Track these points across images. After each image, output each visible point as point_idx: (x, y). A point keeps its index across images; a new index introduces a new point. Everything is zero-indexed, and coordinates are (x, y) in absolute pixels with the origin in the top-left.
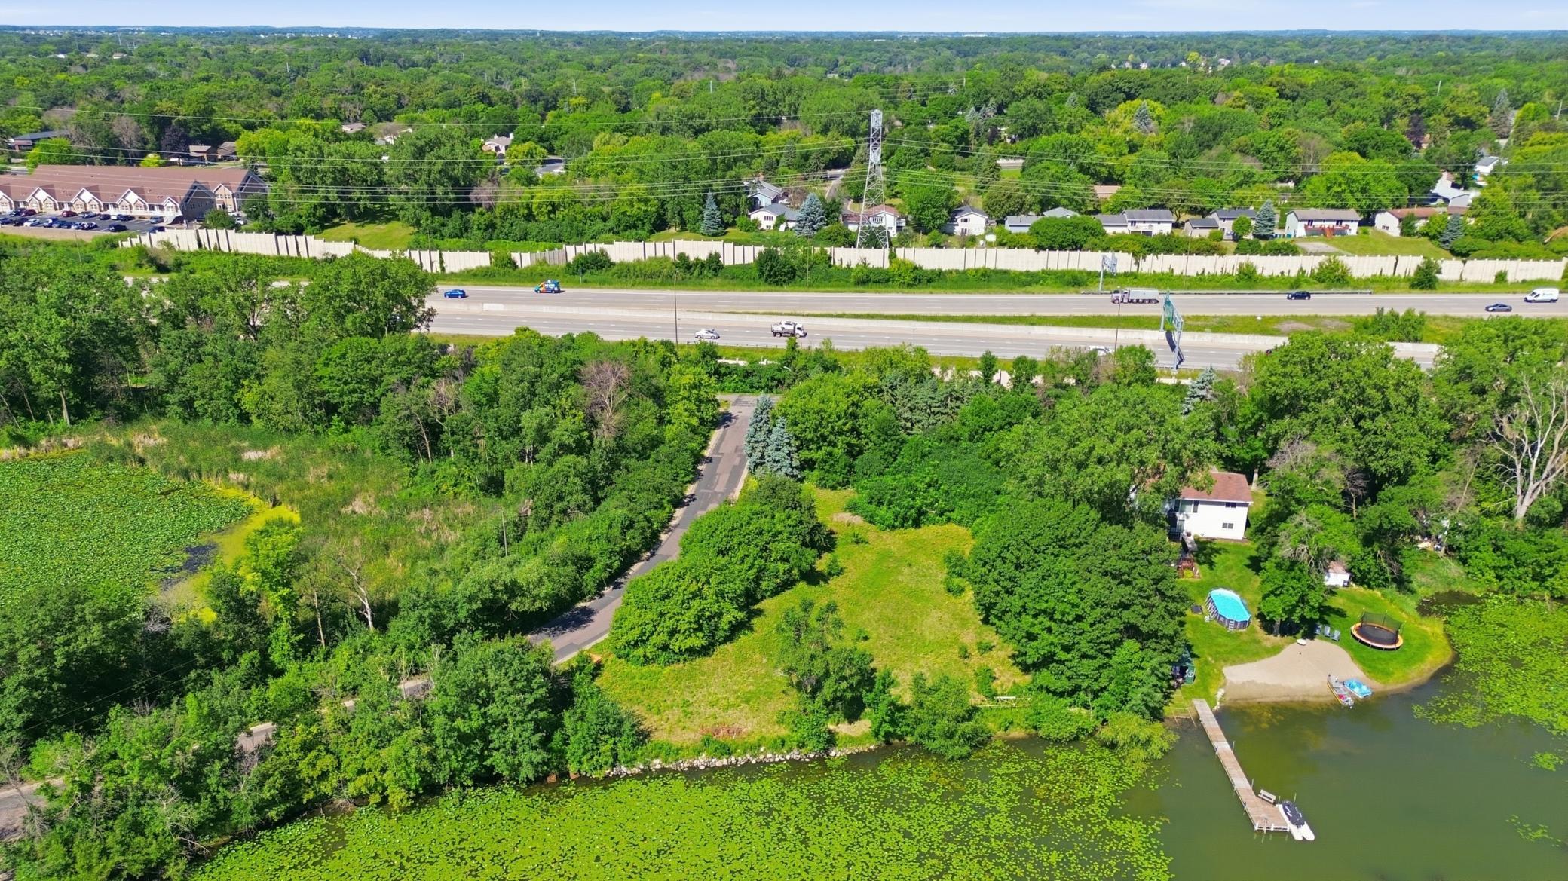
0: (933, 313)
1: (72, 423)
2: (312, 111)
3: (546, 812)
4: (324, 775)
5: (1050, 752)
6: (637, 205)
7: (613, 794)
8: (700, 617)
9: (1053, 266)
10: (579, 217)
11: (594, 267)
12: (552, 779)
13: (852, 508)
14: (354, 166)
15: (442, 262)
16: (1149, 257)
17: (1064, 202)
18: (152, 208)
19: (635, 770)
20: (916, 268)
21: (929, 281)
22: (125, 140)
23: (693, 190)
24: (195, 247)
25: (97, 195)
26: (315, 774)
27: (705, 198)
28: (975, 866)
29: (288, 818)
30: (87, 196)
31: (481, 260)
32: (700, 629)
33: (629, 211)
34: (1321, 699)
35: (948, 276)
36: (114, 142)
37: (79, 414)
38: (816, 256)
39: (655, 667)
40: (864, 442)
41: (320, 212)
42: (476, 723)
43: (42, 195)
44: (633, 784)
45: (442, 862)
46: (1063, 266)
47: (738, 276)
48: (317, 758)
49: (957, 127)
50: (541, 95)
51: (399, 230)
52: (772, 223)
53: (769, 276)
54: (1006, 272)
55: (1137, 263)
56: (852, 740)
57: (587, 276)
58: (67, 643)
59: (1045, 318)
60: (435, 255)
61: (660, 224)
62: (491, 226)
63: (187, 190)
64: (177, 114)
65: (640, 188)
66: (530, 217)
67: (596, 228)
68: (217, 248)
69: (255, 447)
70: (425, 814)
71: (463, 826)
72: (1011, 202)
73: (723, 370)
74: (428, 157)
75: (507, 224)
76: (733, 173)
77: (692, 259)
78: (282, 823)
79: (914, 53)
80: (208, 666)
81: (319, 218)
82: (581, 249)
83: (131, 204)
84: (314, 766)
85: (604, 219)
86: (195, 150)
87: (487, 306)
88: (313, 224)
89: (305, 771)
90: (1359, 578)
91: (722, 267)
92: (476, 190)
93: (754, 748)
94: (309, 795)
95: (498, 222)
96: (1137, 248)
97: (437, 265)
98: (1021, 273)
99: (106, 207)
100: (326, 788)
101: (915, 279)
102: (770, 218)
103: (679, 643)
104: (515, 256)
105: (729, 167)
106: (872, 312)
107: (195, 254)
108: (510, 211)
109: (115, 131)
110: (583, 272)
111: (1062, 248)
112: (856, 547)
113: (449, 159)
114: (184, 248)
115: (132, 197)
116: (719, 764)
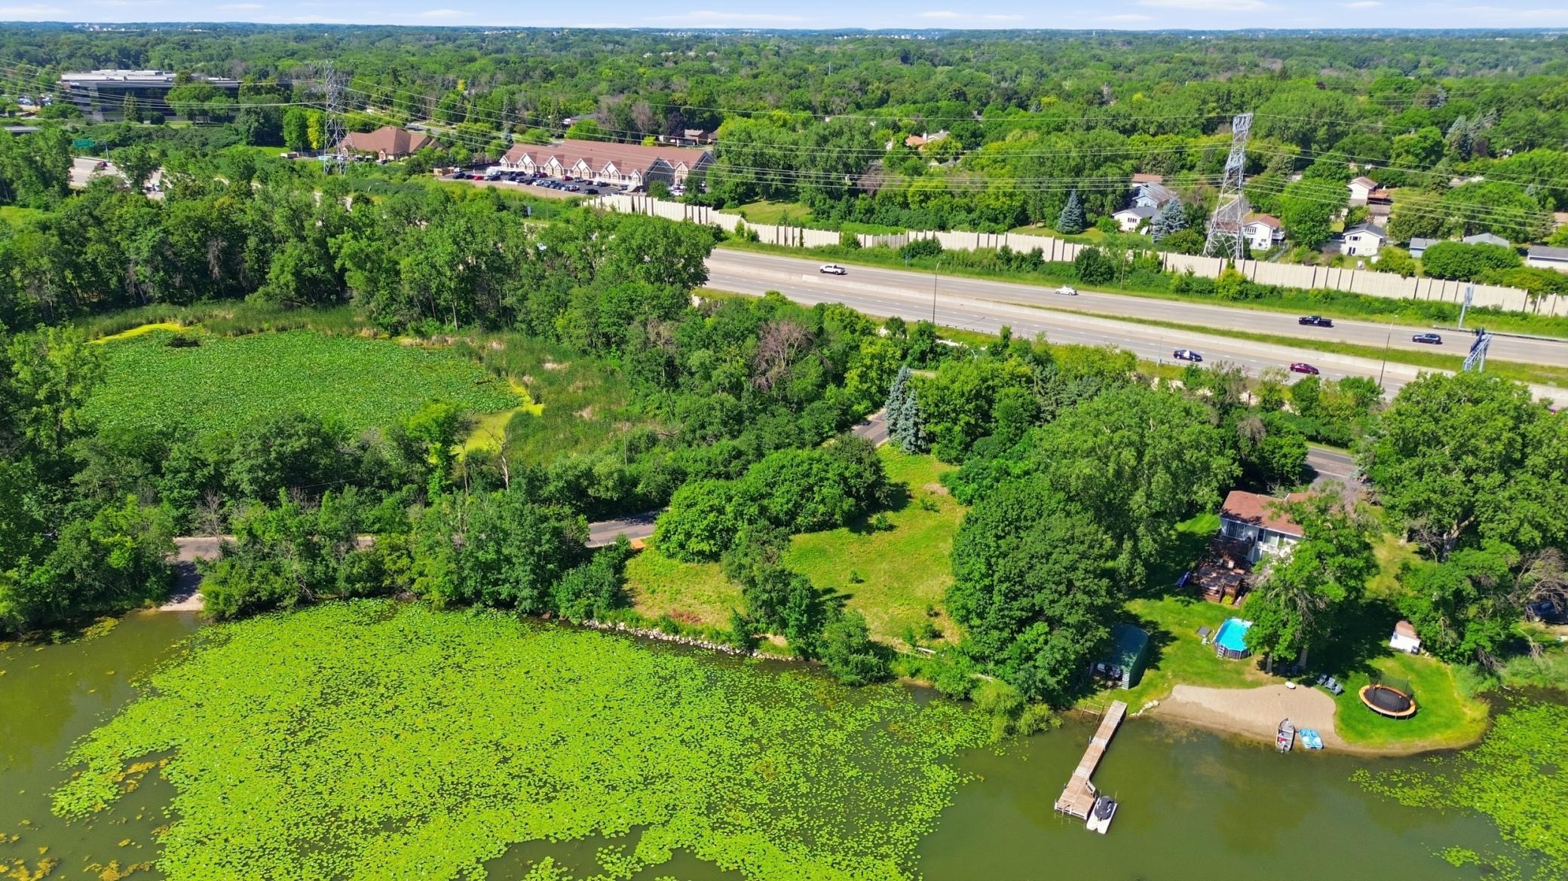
0: (1226, 328)
1: (459, 327)
2: (802, 103)
3: (523, 635)
4: (401, 572)
5: (934, 703)
6: (1003, 199)
7: (577, 636)
8: (713, 528)
9: (1422, 295)
10: (947, 207)
11: (923, 254)
12: (547, 616)
13: (944, 479)
14: (771, 151)
15: (801, 238)
16: (1551, 298)
17: (1496, 227)
18: (624, 178)
19: (604, 626)
20: (1245, 281)
21: (1258, 296)
22: (639, 124)
23: (1056, 187)
24: (629, 210)
25: (590, 166)
26: (394, 568)
27: (1068, 194)
28: (782, 758)
29: (372, 594)
30: (583, 165)
31: (832, 238)
32: (712, 536)
33: (992, 202)
34: (1259, 738)
35: (1285, 294)
36: (630, 124)
37: (465, 320)
38: (1146, 260)
39: (675, 562)
40: (993, 425)
41: (740, 190)
42: (492, 556)
43: (555, 162)
44: (596, 635)
45: (435, 647)
46: (1435, 297)
47: (1056, 273)
48: (399, 557)
49: (1426, 138)
50: (1016, 93)
51: (799, 210)
52: (1134, 225)
53: (1084, 275)
54: (1357, 296)
55: (1534, 302)
56: (775, 648)
57: (915, 261)
58: (282, 445)
59: (1353, 346)
60: (797, 231)
61: (1021, 220)
62: (870, 211)
63: (649, 165)
64: (685, 103)
65: (1006, 183)
66: (905, 205)
67: (958, 218)
68: (645, 213)
69: (554, 361)
70: (451, 616)
71: (466, 628)
72: (1424, 223)
73: (939, 350)
74: (829, 147)
75: (883, 210)
76: (1101, 172)
77: (1014, 252)
78: (368, 596)
79: (1533, 54)
80: (381, 487)
81: (740, 195)
82: (921, 236)
83: (609, 174)
84: (395, 563)
85: (970, 211)
86: (689, 133)
87: (805, 278)
88: (733, 199)
89: (388, 565)
90: (1429, 645)
91: (1043, 262)
92: (864, 177)
93: (697, 634)
94: (387, 582)
95: (877, 207)
96: (1537, 285)
97: (797, 240)
98: (1377, 299)
99: (594, 175)
100: (400, 580)
101: (1241, 293)
102: (1134, 220)
103: (694, 545)
104: (861, 237)
105: (1097, 166)
106: (1158, 319)
107: (627, 216)
108: (888, 198)
109: (634, 115)
110: (913, 256)
111: (1453, 278)
112: (925, 513)
113: (846, 148)
114: (622, 210)
115: (612, 168)
116: (665, 638)
